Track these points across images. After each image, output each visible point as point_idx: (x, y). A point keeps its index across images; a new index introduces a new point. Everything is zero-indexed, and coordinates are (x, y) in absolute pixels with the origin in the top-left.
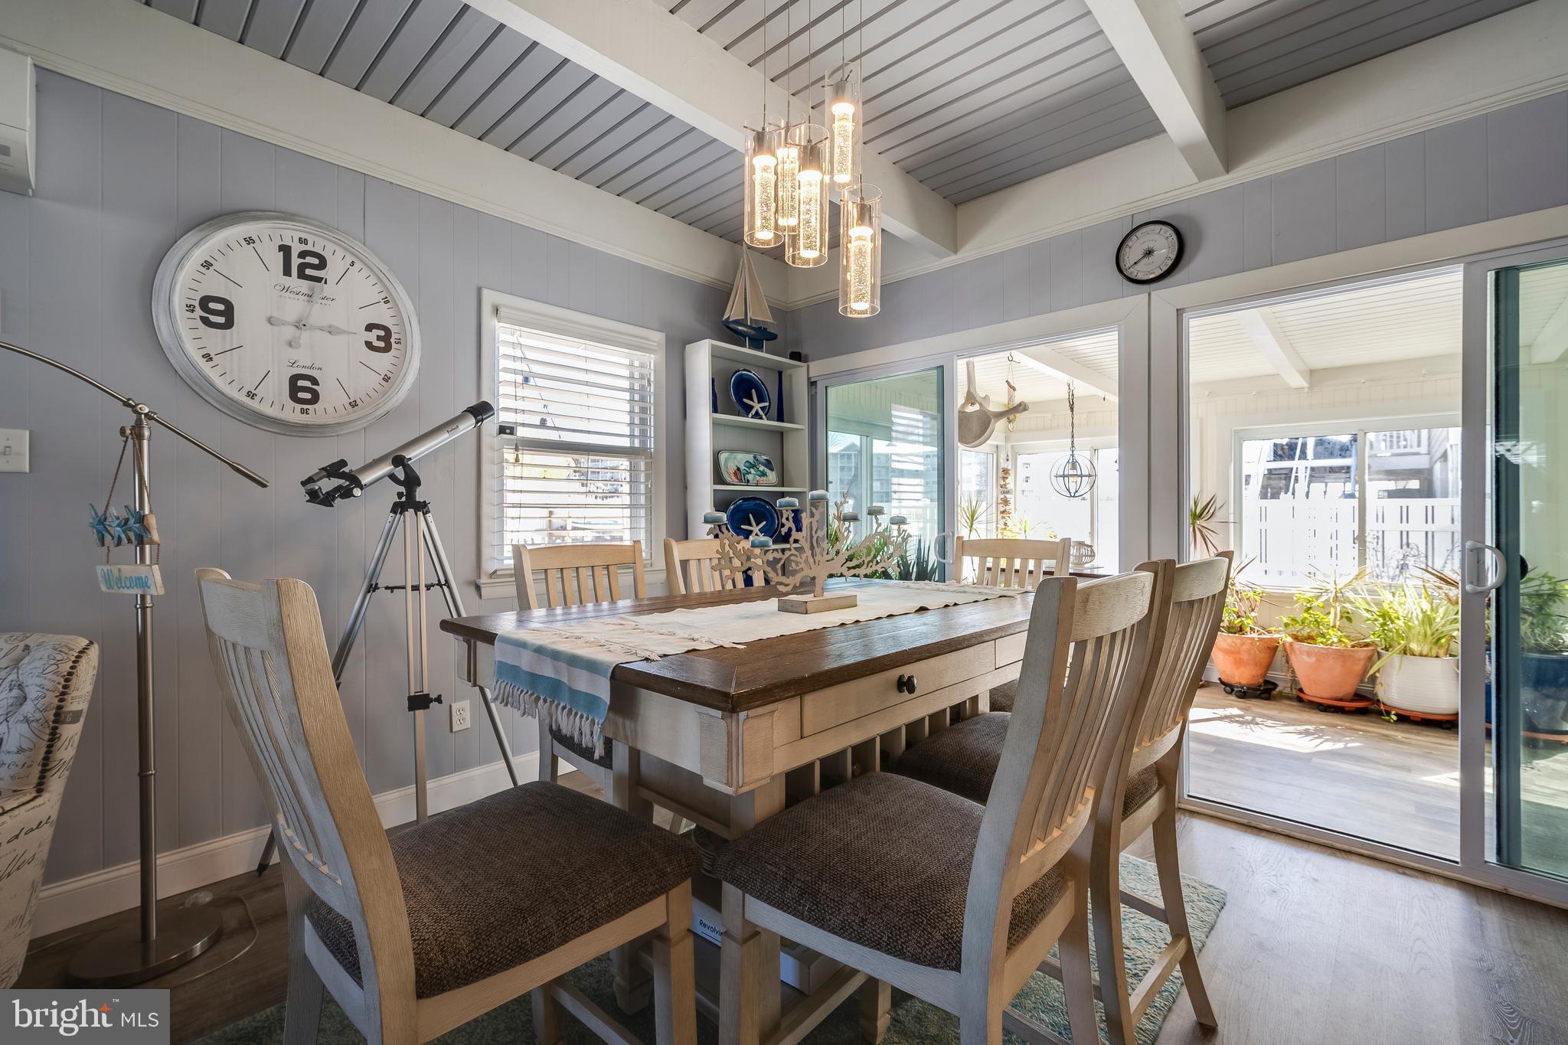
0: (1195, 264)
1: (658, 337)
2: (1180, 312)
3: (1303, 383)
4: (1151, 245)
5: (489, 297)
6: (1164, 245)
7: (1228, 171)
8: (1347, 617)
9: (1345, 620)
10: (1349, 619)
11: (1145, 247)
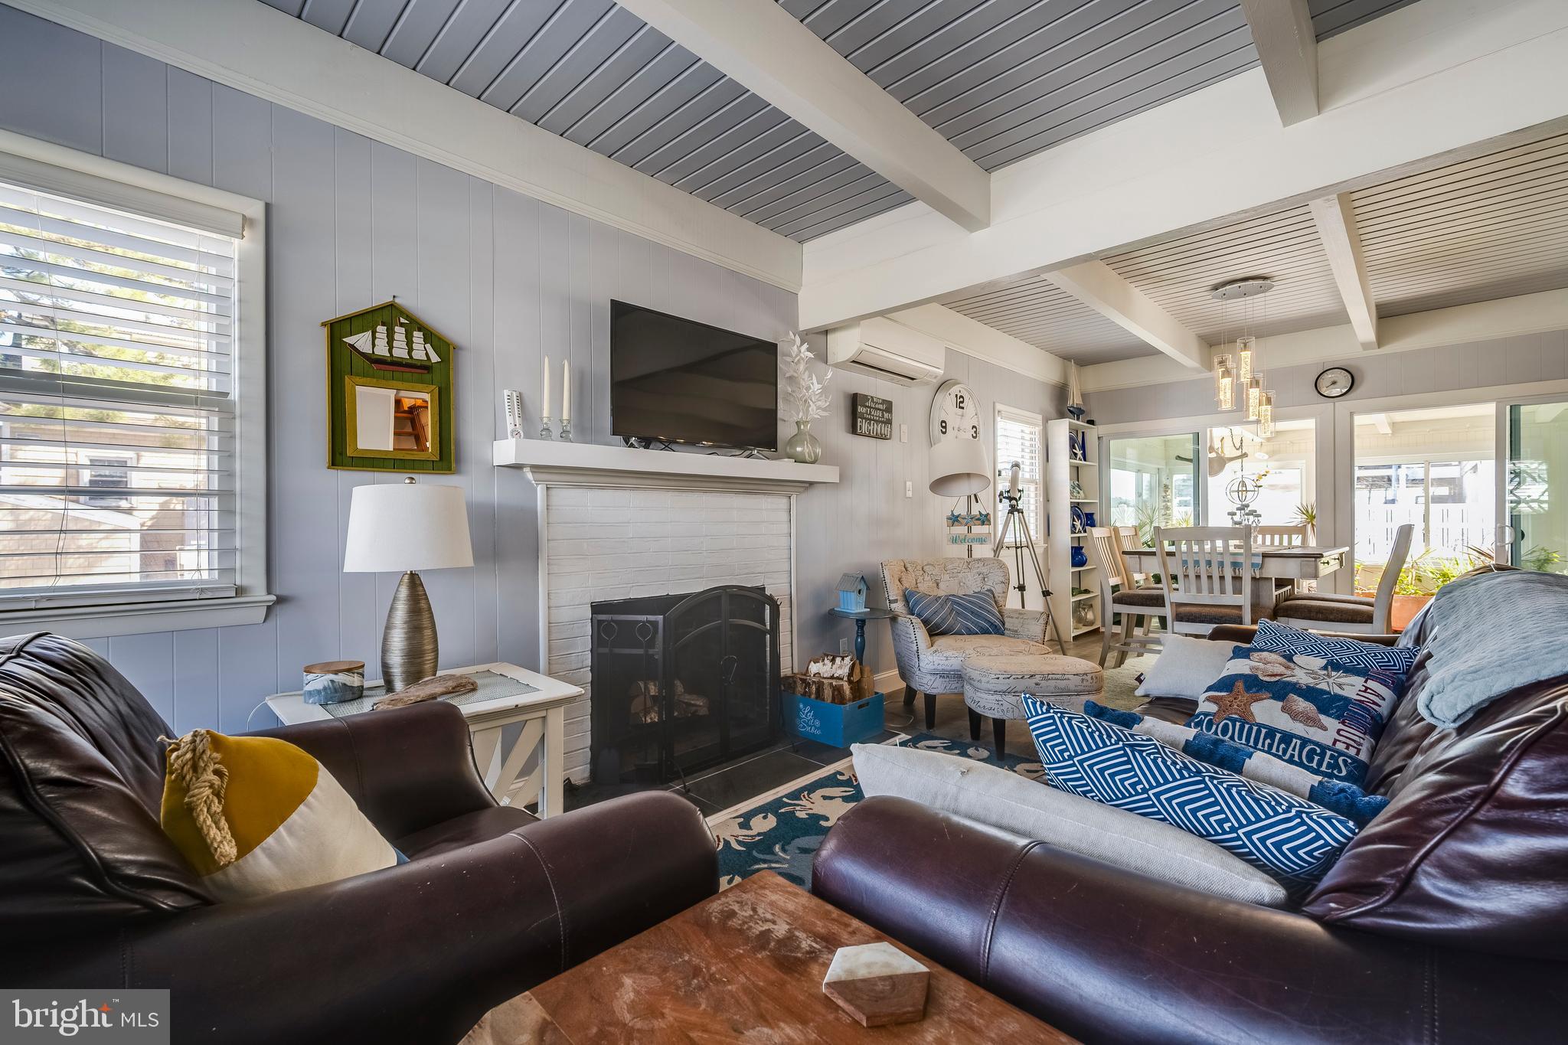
0: (1360, 390)
1: (1040, 417)
2: (1352, 414)
3: (1388, 431)
4: (1336, 379)
5: (999, 407)
6: (1344, 381)
7: (1379, 348)
8: (1419, 579)
9: (1417, 581)
10: (1420, 580)
11: (1332, 380)
